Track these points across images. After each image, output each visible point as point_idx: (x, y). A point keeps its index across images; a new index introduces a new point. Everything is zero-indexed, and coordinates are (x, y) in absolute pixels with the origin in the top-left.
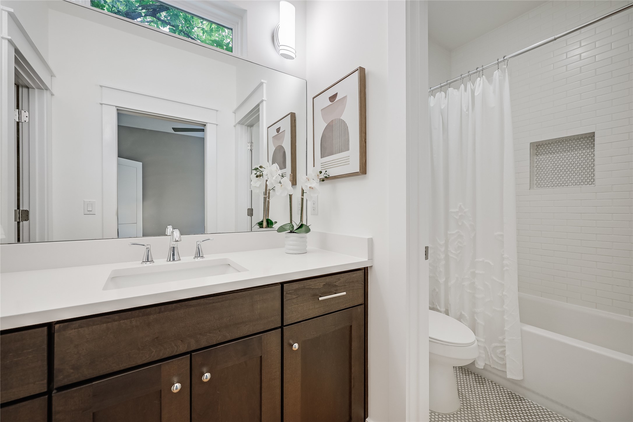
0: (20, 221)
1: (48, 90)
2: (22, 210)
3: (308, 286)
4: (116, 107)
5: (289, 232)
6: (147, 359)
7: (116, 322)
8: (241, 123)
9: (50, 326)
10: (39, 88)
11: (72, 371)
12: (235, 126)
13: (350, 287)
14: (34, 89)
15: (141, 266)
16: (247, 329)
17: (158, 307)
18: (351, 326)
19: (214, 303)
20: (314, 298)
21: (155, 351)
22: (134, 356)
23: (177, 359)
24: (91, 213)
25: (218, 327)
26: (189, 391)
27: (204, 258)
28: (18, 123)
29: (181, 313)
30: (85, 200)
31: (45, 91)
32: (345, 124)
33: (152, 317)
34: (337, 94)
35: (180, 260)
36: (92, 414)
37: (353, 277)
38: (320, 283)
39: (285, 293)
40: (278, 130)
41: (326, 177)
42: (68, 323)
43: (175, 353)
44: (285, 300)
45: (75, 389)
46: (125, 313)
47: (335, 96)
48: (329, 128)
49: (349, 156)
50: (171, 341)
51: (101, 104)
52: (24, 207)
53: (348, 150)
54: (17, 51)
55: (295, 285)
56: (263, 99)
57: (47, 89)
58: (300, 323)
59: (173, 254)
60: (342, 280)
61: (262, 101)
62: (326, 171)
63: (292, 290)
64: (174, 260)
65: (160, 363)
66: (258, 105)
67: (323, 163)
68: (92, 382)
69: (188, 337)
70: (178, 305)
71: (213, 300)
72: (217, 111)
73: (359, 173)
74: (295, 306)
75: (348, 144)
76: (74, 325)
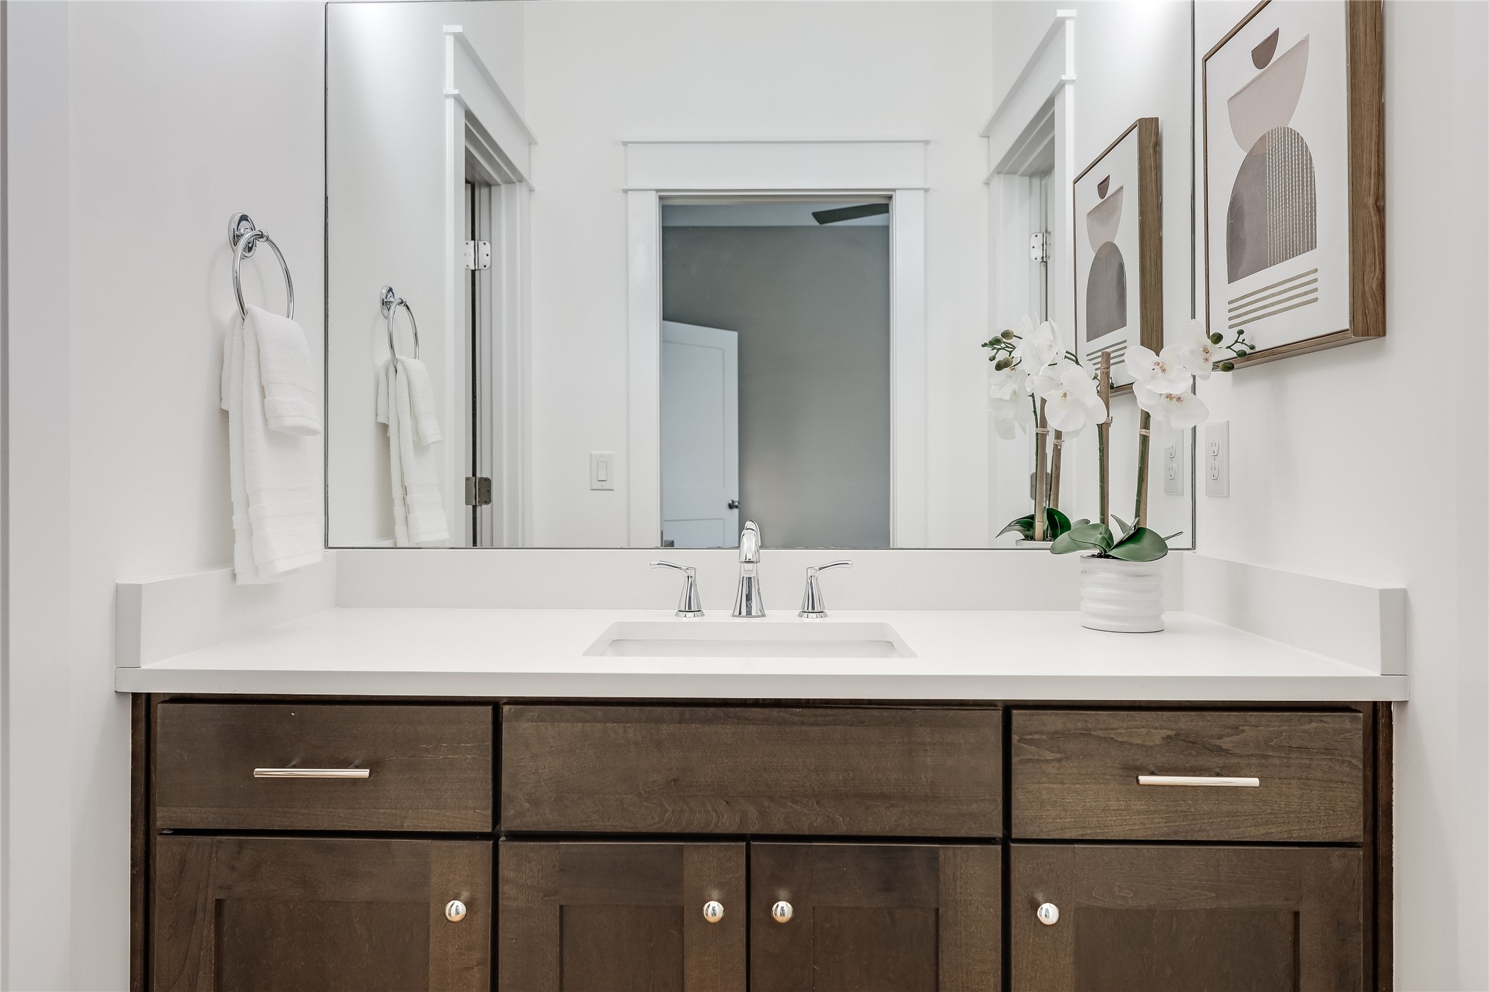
0: (477, 504)
1: (523, 183)
2: (481, 479)
3: (1101, 729)
4: (657, 191)
5: (1093, 556)
6: (655, 823)
7: (598, 724)
8: (1006, 168)
9: (496, 704)
10: (509, 182)
11: (527, 805)
12: (988, 184)
13: (1288, 767)
14: (498, 187)
15: (674, 619)
16: (893, 819)
17: (678, 708)
18: (1296, 915)
19: (803, 723)
20: (1128, 777)
21: (670, 809)
22: (631, 809)
23: (717, 844)
24: (606, 485)
25: (814, 790)
26: (745, 935)
27: (826, 616)
28: (473, 272)
29: (727, 734)
30: (592, 452)
31: (518, 184)
32: (1303, 148)
33: (666, 729)
34: (1277, 32)
35: (764, 615)
36: (558, 908)
37: (1304, 731)
38: (1153, 731)
39: (1015, 738)
40: (1103, 186)
41: (1242, 354)
42: (522, 706)
43: (710, 829)
44: (1014, 760)
45: (532, 843)
46: (614, 708)
47: (1272, 40)
48: (1253, 166)
49: (1316, 271)
50: (703, 796)
51: (626, 191)
52: (483, 473)
53: (1312, 245)
54: (469, 116)
55: (1055, 721)
56: (1063, 77)
57: (521, 180)
58: (1073, 846)
59: (748, 595)
60: (1249, 733)
61: (1061, 86)
62: (1241, 332)
63: (1041, 733)
64: (749, 613)
65: (682, 841)
66: (1050, 103)
67: (1237, 300)
68: (559, 841)
69: (741, 797)
70: (720, 711)
71: (801, 716)
72: (926, 142)
73: (1350, 334)
74: (1051, 786)
75: (1313, 225)
76: (531, 714)
